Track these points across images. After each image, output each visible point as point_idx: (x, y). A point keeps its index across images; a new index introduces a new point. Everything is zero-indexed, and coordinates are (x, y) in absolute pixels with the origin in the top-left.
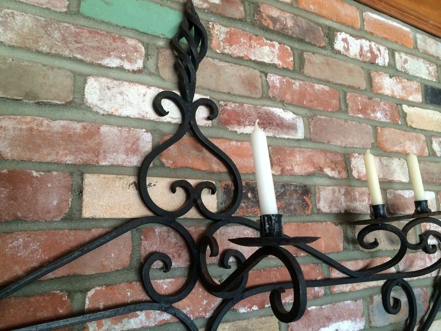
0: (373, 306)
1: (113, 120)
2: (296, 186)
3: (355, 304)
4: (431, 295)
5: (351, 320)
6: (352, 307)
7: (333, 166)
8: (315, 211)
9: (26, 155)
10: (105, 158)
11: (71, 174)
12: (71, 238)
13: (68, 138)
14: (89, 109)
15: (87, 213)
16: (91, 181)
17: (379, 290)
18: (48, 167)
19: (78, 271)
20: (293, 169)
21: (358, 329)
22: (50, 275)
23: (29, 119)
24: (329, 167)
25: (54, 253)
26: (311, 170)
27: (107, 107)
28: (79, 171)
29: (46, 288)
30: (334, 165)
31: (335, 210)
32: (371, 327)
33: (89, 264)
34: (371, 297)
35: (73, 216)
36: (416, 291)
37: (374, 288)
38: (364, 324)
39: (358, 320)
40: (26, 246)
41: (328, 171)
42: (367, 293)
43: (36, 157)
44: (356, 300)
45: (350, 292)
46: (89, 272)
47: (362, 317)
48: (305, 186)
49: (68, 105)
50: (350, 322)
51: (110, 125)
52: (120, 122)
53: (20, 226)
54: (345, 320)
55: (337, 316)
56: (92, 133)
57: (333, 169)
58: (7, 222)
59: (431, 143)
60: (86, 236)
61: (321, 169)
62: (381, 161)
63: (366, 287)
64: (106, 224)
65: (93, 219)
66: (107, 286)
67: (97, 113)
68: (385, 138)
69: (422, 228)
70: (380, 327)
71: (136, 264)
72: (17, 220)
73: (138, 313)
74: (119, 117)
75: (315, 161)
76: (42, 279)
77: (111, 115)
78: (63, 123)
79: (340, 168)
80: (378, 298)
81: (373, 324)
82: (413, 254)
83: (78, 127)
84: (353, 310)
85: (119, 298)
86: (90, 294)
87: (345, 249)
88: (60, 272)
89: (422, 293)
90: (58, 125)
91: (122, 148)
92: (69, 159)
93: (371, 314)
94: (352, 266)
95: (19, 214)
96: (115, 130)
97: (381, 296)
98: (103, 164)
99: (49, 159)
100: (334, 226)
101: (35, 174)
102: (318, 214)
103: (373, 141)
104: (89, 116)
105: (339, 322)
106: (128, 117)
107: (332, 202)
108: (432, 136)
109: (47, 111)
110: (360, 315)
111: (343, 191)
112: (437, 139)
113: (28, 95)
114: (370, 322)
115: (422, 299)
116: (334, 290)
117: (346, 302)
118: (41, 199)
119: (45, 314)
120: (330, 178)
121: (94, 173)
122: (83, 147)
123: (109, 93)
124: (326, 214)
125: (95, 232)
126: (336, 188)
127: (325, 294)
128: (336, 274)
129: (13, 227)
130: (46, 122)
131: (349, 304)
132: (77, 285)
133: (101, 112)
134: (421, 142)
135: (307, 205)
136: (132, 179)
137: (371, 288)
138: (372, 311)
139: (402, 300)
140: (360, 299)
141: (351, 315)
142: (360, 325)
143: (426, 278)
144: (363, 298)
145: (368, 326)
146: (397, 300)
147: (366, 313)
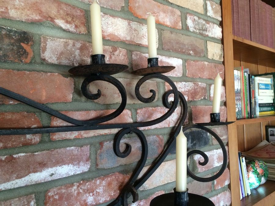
0: (102, 151)
2: (10, 31)
3: (79, 150)
4: (166, 141)
5: (73, 164)
6: (76, 152)
7: (70, 19)
8: (38, 60)
17: (113, 137)
20: (7, 12)
21: (81, 172)
24: (63, 18)
26: (37, 17)
30: (69, 17)
31: (65, 62)
32: (98, 169)
34: (101, 144)
36: (150, 139)
37: (106, 135)
38: (89, 167)
39: (81, 163)
41: (61, 23)
42: (97, 140)
44: (82, 146)
45: (76, 139)
47: (87, 161)
48: (25, 33)
50: (72, 166)
54: (65, 164)
55: (54, 161)
57: (67, 22)
59: (186, 19)
61: (52, 19)
62: (129, 24)
63: (96, 135)
68: (137, 5)
69: (166, 88)
70: (109, 169)
75: (43, 9)
79: (77, 22)
80: (109, 145)
81: (100, 166)
82: (154, 108)
84: (77, 155)
87: (74, 100)
89: (158, 139)
93: (98, 157)
94: (79, 116)
97: (112, 142)
100: (62, 78)
102: (42, 63)
103: (124, 5)
105: (57, 166)
107: (62, 53)
108: (187, 13)
110: (84, 158)
111: (78, 45)
112: (192, 17)
114: (97, 165)
115: (157, 144)
116: (54, 137)
117: (68, 148)
120: (64, 30)
124: (53, 65)
126: (71, 42)
127: (41, 142)
128: (58, 122)
131: (72, 150)
134: (176, 16)
135: (25, 53)
137: (102, 135)
138: (101, 156)
139: (136, 146)
140: (87, 145)
141: (73, 160)
142: (84, 168)
143: (164, 128)
144: (91, 144)
145: (94, 169)
146: (128, 147)
147: (93, 157)
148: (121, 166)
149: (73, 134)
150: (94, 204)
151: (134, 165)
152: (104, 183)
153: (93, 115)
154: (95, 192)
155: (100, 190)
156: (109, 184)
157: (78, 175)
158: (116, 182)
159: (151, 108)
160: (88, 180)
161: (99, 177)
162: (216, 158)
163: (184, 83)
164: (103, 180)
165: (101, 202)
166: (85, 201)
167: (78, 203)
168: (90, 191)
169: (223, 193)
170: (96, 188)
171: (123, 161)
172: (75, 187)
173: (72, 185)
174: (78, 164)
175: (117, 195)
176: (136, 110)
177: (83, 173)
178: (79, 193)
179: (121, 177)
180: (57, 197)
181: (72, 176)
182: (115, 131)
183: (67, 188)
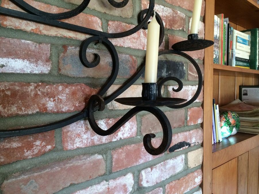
0: (66, 55)
3: (37, 46)
4: (140, 64)
5: (30, 61)
6: (32, 48)
17: (79, 44)
21: (40, 72)
32: (60, 74)
34: (65, 47)
36: (122, 57)
37: (71, 39)
38: (49, 69)
39: (40, 62)
42: (60, 42)
44: (40, 43)
45: (33, 33)
47: (47, 61)
50: (28, 62)
54: (19, 58)
55: (5, 51)
63: (59, 35)
69: (142, 6)
70: (74, 77)
80: (74, 50)
81: (63, 72)
82: (127, 25)
84: (34, 51)
89: (130, 59)
93: (61, 62)
97: (78, 49)
105: (8, 58)
110: (44, 58)
114: (59, 70)
115: (130, 65)
116: (5, 23)
117: (23, 41)
131: (28, 44)
137: (66, 38)
138: (64, 60)
139: (106, 60)
140: (47, 43)
141: (28, 56)
142: (43, 68)
143: (138, 50)
144: (52, 45)
145: (55, 73)
146: (96, 57)
147: (54, 59)
148: (88, 77)
149: (30, 26)
150: (55, 111)
151: (104, 80)
152: (67, 90)
153: (54, 11)
154: (56, 98)
155: (63, 97)
156: (74, 93)
157: (35, 74)
158: (82, 93)
159: (124, 24)
160: (48, 83)
161: (62, 83)
162: (190, 94)
163: (162, 7)
164: (67, 87)
165: (64, 110)
166: (44, 105)
167: (36, 105)
168: (51, 95)
169: (195, 130)
170: (58, 94)
171: (90, 72)
172: (32, 87)
173: (28, 84)
174: (36, 62)
175: (83, 107)
176: (107, 21)
177: (42, 75)
178: (36, 95)
179: (87, 90)
180: (9, 93)
181: (28, 74)
182: (82, 37)
183: (22, 86)
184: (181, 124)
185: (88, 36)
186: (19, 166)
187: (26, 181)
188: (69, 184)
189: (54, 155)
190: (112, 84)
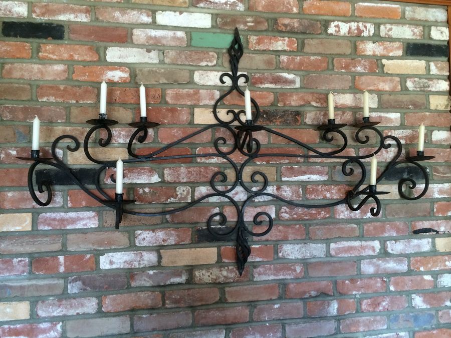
0: (335, 171)
1: (204, 87)
2: (292, 111)
4: (383, 171)
5: (319, 175)
6: (320, 169)
7: (318, 101)
8: (303, 123)
9: (175, 102)
10: (201, 102)
11: (190, 108)
12: (191, 131)
13: (189, 95)
14: (195, 84)
15: (196, 122)
16: (196, 110)
17: (342, 164)
18: (182, 106)
19: (194, 142)
20: (291, 103)
22: (184, 142)
23: (176, 89)
24: (314, 101)
25: (186, 135)
26: (302, 103)
27: (202, 82)
28: (192, 108)
29: (183, 146)
30: (318, 100)
31: (315, 123)
32: (333, 180)
33: (197, 139)
34: (335, 167)
35: (191, 123)
37: (338, 162)
38: (327, 178)
39: (323, 175)
40: (177, 132)
41: (314, 104)
42: (333, 164)
43: (179, 103)
44: (323, 167)
45: (320, 163)
46: (197, 142)
47: (326, 175)
48: (297, 111)
49: (188, 83)
51: (203, 89)
52: (207, 87)
53: (175, 126)
56: (196, 93)
57: (317, 102)
58: (171, 124)
59: (406, 82)
60: (196, 130)
61: (310, 103)
62: (354, 96)
64: (202, 126)
65: (198, 124)
66: (204, 147)
67: (198, 85)
68: (361, 82)
70: (339, 181)
71: (213, 141)
72: (174, 124)
73: (214, 157)
74: (207, 86)
75: (305, 99)
76: (182, 142)
77: (203, 85)
78: (187, 90)
79: (322, 101)
80: (339, 168)
83: (192, 91)
84: (321, 171)
85: (208, 152)
86: (198, 149)
87: (320, 142)
88: (187, 141)
90: (185, 91)
91: (208, 98)
92: (189, 103)
94: (322, 151)
95: (175, 122)
96: (205, 91)
97: (341, 167)
98: (201, 104)
99: (183, 103)
100: (314, 131)
101: (179, 109)
102: (305, 125)
103: (351, 85)
104: (196, 86)
105: (311, 175)
106: (210, 85)
107: (314, 119)
108: (407, 77)
109: (182, 86)
110: (325, 173)
111: (322, 113)
112: (412, 79)
113: (175, 81)
114: (332, 178)
116: (310, 160)
117: (316, 167)
118: (181, 117)
119: (184, 154)
120: (315, 107)
121: (198, 108)
122: (194, 98)
123: (202, 77)
124: (310, 125)
125: (199, 129)
126: (318, 112)
127: (304, 162)
128: (312, 153)
129: (173, 126)
130: (181, 90)
132: (194, 146)
133: (200, 84)
134: (395, 82)
135: (298, 121)
136: (212, 110)
137: (335, 162)
138: (334, 173)
139: (358, 171)
140: (326, 166)
141: (319, 173)
142: (325, 178)
143: (382, 162)
144: (329, 166)
145: (330, 180)
146: (352, 170)
147: (330, 173)
148: (347, 181)
149: (319, 160)
150: (330, 198)
151: (357, 182)
152: (336, 188)
154: (331, 192)
155: (334, 191)
156: (339, 190)
157: (321, 181)
158: (343, 190)
159: (370, 148)
160: (327, 185)
161: (333, 185)
162: (436, 190)
163: (402, 130)
164: (335, 186)
165: (334, 198)
166: (325, 195)
167: (322, 195)
168: (328, 191)
169: (444, 221)
170: (332, 190)
171: (348, 178)
172: (320, 187)
173: (319, 185)
174: (322, 175)
175: (344, 197)
176: (359, 149)
177: (324, 181)
178: (322, 190)
179: (347, 188)
180: (311, 189)
181: (319, 181)
182: (343, 160)
183: (316, 186)
184: (426, 214)
185: (347, 159)
186: (315, 222)
187: (318, 229)
188: (338, 236)
189: (330, 220)
190: (362, 184)
